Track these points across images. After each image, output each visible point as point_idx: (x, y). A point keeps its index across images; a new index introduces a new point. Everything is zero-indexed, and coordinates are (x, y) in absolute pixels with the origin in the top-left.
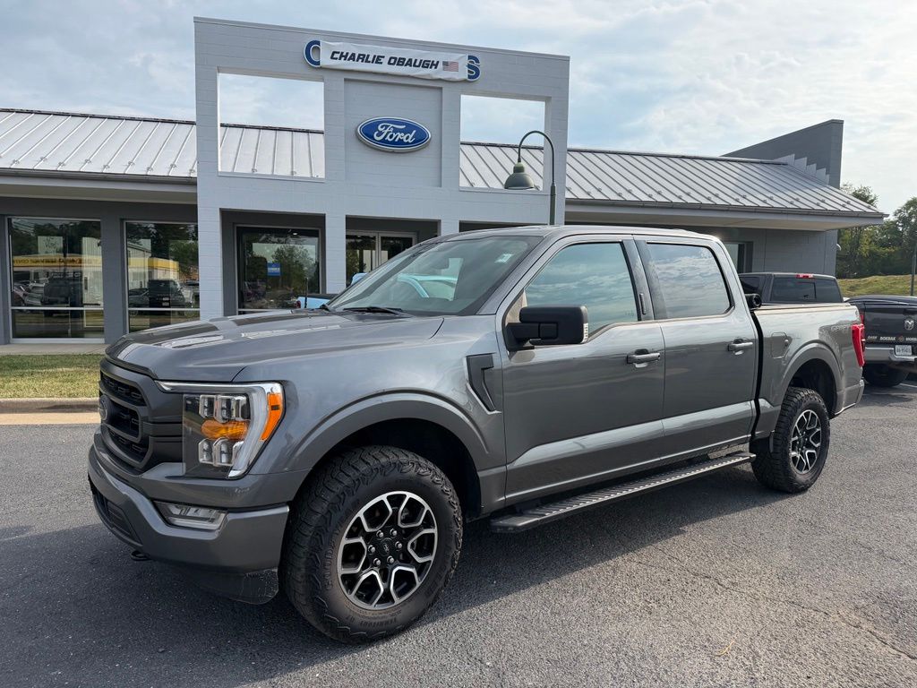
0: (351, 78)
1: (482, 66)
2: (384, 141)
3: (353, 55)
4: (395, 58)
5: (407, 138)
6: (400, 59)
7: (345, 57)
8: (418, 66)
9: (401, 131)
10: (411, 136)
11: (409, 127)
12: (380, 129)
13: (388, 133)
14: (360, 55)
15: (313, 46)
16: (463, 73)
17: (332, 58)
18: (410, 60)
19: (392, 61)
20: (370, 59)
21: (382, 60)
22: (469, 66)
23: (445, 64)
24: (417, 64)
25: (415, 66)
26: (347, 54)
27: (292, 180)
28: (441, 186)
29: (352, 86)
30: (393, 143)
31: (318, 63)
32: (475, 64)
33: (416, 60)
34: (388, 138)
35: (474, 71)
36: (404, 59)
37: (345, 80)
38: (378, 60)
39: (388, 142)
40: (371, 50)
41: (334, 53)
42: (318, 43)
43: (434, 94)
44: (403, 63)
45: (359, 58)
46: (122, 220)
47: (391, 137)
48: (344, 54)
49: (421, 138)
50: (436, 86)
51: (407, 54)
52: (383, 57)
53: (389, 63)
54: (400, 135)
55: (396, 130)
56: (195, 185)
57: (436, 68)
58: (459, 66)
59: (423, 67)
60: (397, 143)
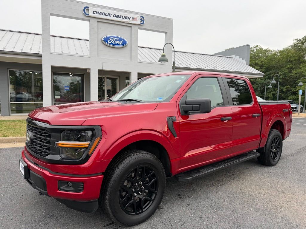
0: (100, 21)
1: (145, 20)
2: (111, 43)
3: (101, 13)
4: (116, 15)
5: (120, 43)
7: (98, 13)
8: (124, 18)
10: (121, 42)
11: (120, 40)
12: (110, 39)
13: (113, 41)
14: (103, 13)
15: (86, 8)
16: (139, 22)
17: (93, 13)
18: (121, 16)
19: (115, 16)
20: (107, 14)
21: (111, 15)
22: (141, 20)
23: (133, 18)
24: (123, 17)
25: (122, 18)
26: (99, 12)
27: (77, 56)
28: (131, 60)
29: (100, 24)
30: (115, 44)
31: (88, 15)
32: (143, 19)
33: (123, 16)
34: (113, 43)
35: (143, 21)
36: (119, 16)
37: (98, 21)
38: (109, 15)
39: (113, 44)
40: (107, 11)
41: (94, 11)
42: (88, 7)
43: (129, 29)
44: (118, 17)
46: (8, 69)
47: (114, 42)
48: (98, 12)
49: (124, 43)
50: (130, 25)
51: (120, 14)
52: (111, 14)
53: (113, 16)
54: (117, 42)
55: (116, 40)
56: (41, 56)
57: (130, 19)
58: (138, 19)
59: (125, 19)
60: (116, 45)
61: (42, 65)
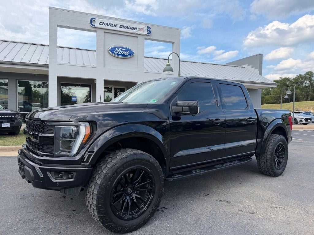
2: (118, 54)
3: (107, 24)
6: (124, 26)
8: (130, 29)
9: (124, 51)
10: (127, 53)
11: (127, 50)
12: (117, 50)
13: (119, 51)
14: (110, 24)
15: (93, 20)
17: (100, 24)
18: (127, 27)
19: (121, 27)
20: (113, 25)
22: (147, 30)
23: (139, 29)
25: (129, 29)
26: (105, 23)
27: (83, 66)
28: (138, 70)
29: (107, 35)
31: (95, 26)
32: (149, 29)
33: (129, 27)
34: (119, 53)
35: (149, 32)
36: (125, 26)
37: (104, 32)
38: (116, 26)
39: (119, 54)
40: (114, 22)
42: (95, 19)
44: (125, 27)
45: (109, 25)
46: (16, 79)
47: (120, 53)
48: (104, 23)
49: (131, 54)
50: (136, 36)
51: (126, 24)
52: (118, 25)
53: (120, 27)
54: (124, 52)
55: (122, 50)
56: (48, 67)
57: (136, 30)
58: (144, 30)
59: (132, 29)
60: (122, 55)
61: (48, 75)
